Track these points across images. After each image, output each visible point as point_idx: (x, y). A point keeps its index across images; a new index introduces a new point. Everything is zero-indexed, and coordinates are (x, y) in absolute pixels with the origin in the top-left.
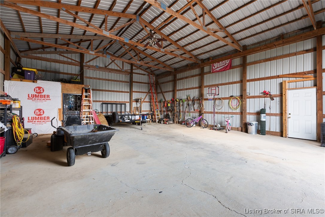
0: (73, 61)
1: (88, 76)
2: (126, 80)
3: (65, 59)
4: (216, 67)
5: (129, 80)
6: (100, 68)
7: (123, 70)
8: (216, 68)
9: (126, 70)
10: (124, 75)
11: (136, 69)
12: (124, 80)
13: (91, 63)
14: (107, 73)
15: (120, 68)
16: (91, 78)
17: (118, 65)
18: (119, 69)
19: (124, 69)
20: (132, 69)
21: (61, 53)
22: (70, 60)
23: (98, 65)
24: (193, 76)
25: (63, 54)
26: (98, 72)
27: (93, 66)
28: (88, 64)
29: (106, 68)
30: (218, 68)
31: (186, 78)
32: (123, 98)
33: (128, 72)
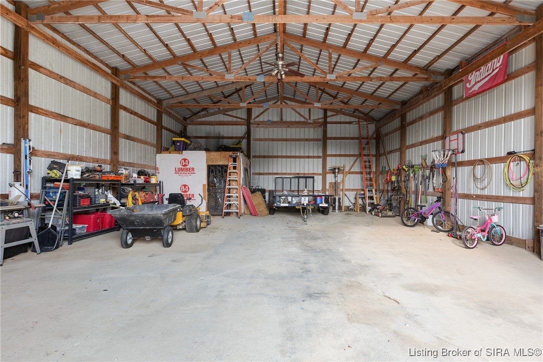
0: (239, 120)
1: (257, 137)
2: (316, 137)
3: (230, 119)
4: (473, 83)
5: (320, 136)
6: (273, 124)
7: (309, 121)
8: (474, 85)
9: (316, 120)
10: (312, 130)
11: (333, 115)
12: (311, 137)
13: (261, 119)
14: (284, 129)
15: (305, 118)
16: (261, 140)
17: (302, 113)
18: (302, 119)
19: (312, 118)
20: (325, 117)
22: (235, 119)
23: (270, 119)
24: (432, 113)
25: (227, 113)
26: (271, 129)
27: (263, 123)
28: (257, 120)
30: (476, 83)
31: (421, 118)
32: (311, 167)
33: (319, 123)
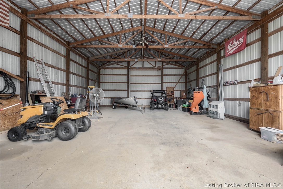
0: (124, 67)
1: (132, 74)
3: (120, 66)
5: (160, 74)
6: (139, 69)
8: (230, 51)
10: (156, 71)
12: (156, 75)
13: (134, 66)
14: (144, 71)
15: (153, 66)
16: (134, 76)
19: (156, 66)
20: (163, 66)
21: (117, 63)
24: (211, 63)
26: (138, 71)
27: (135, 68)
28: (132, 67)
29: (143, 68)
31: (206, 65)
32: (156, 88)
33: (160, 68)
